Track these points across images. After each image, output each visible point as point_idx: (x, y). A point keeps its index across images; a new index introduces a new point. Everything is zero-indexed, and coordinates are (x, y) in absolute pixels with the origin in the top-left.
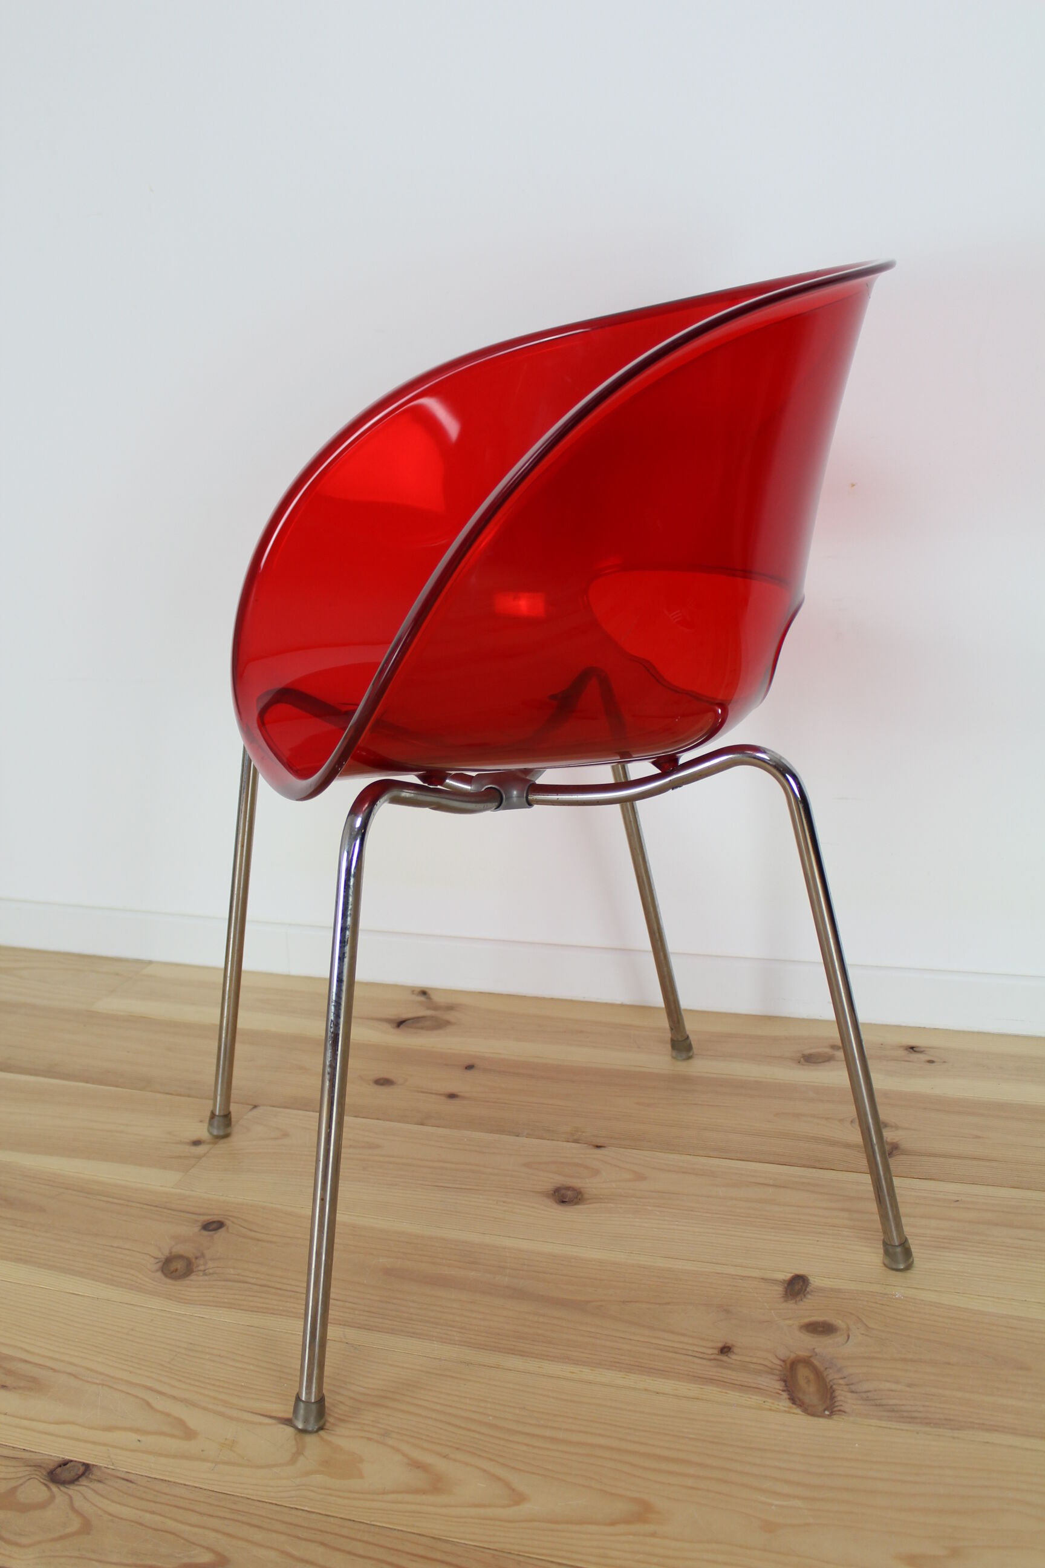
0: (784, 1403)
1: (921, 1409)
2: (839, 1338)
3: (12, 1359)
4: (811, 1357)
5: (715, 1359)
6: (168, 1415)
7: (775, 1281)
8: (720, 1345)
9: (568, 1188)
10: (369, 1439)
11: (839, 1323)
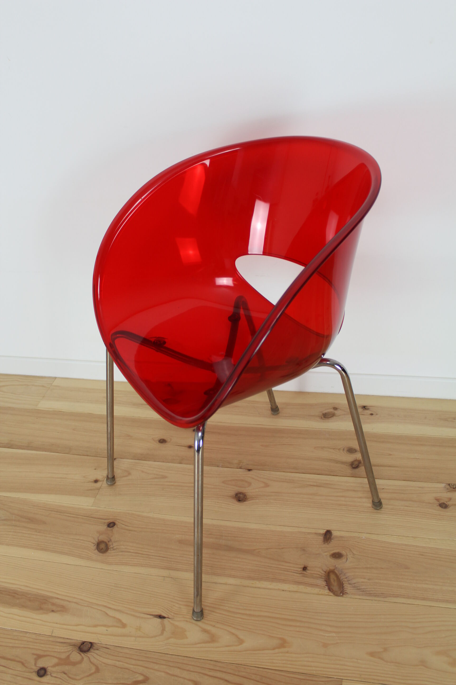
0: (327, 591)
1: (373, 590)
2: (344, 560)
3: (52, 598)
4: (334, 569)
5: (301, 573)
6: (114, 618)
7: (319, 534)
8: (303, 566)
9: (240, 493)
10: (187, 621)
11: (343, 552)
